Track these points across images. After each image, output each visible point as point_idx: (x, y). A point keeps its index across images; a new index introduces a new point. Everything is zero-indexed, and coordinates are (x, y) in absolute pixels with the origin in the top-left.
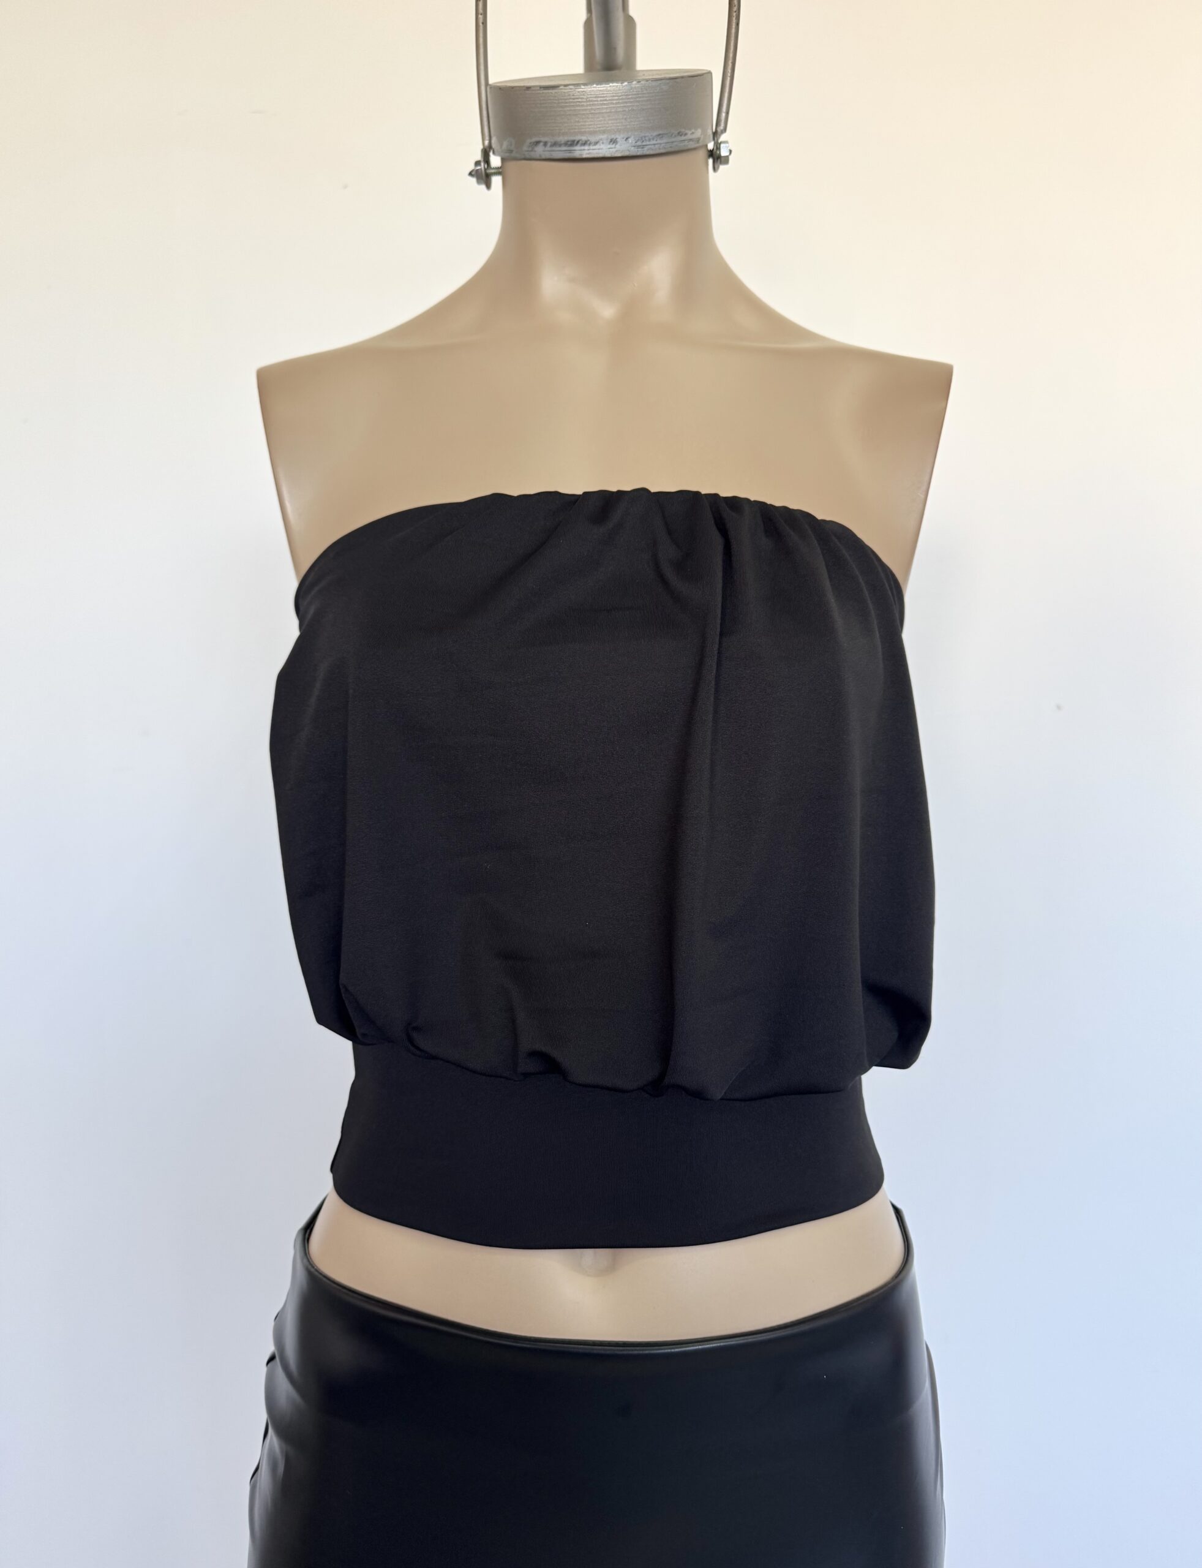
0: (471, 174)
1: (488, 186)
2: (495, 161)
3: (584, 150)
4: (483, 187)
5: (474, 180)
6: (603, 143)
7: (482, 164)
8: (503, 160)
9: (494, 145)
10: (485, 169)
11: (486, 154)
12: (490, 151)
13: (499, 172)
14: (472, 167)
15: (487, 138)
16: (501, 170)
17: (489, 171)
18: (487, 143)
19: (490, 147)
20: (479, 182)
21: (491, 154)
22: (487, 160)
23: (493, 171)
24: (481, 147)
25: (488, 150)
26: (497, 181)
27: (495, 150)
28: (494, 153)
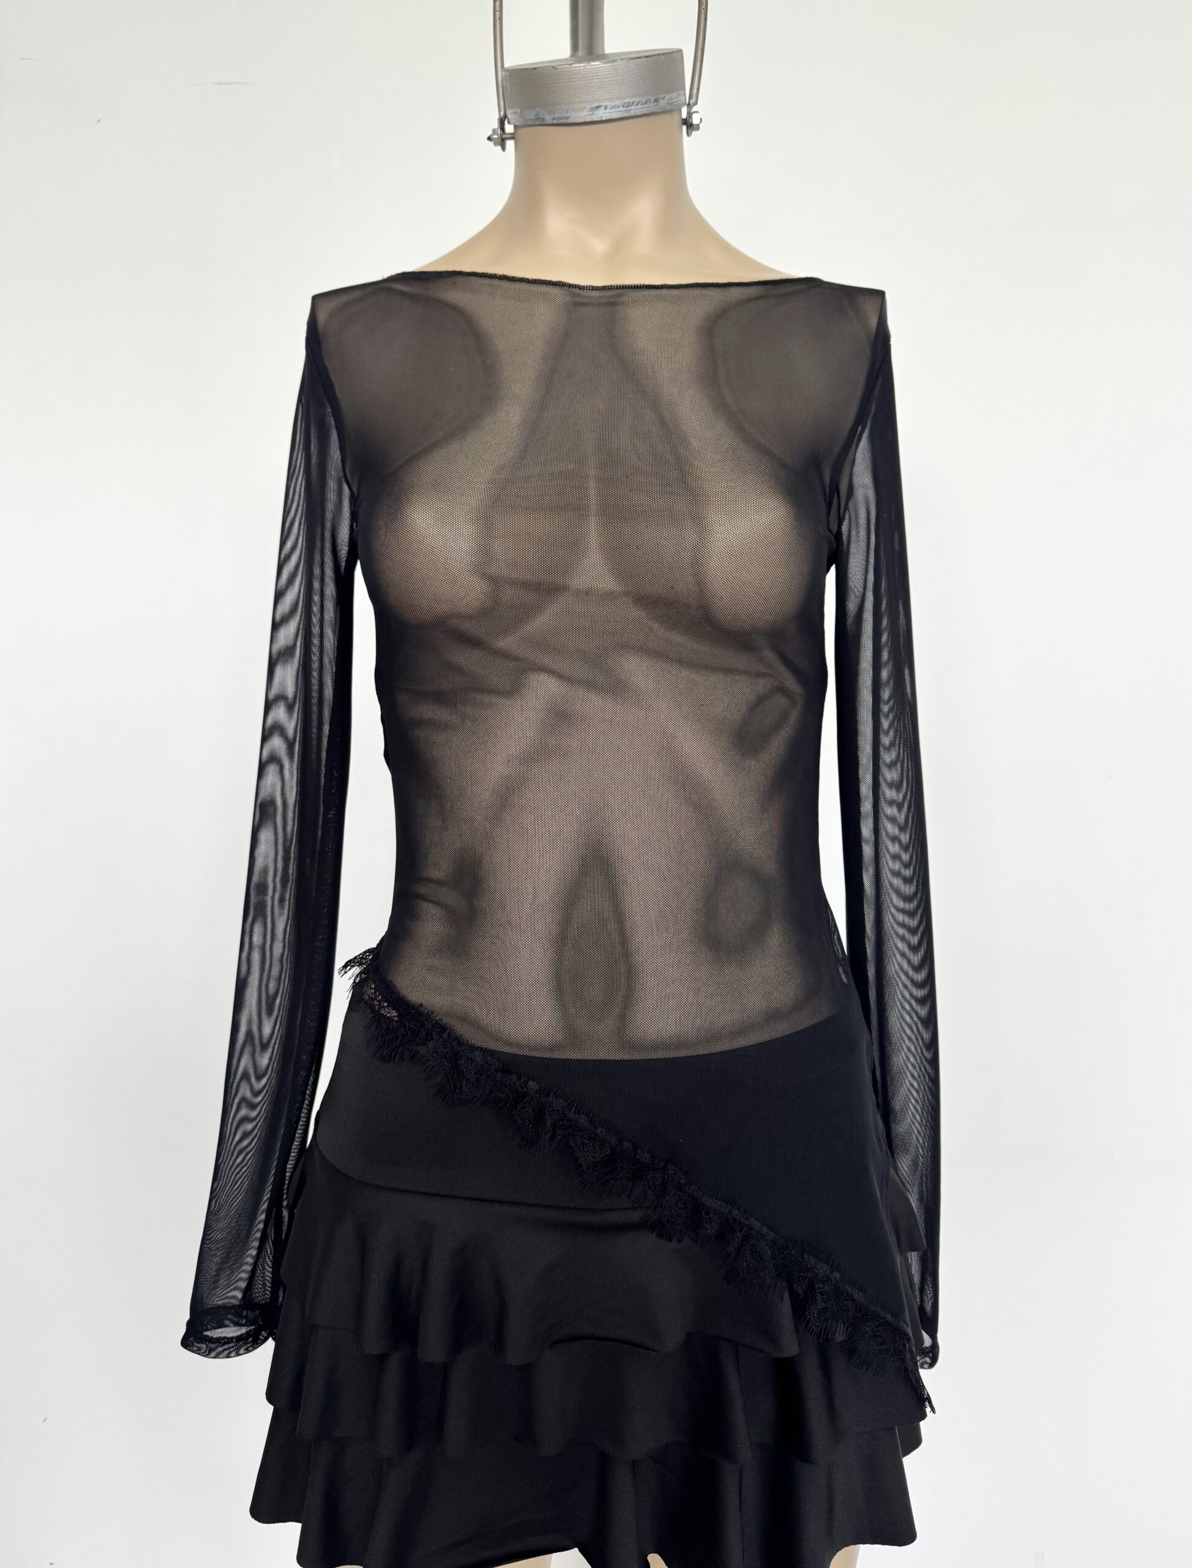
0: (489, 139)
1: (504, 149)
2: (509, 128)
3: (638, 109)
4: (499, 148)
5: (491, 144)
6: (650, 102)
7: (499, 130)
8: (516, 127)
9: (509, 115)
10: (501, 135)
11: (502, 122)
12: (505, 120)
13: (513, 137)
14: (490, 133)
15: (502, 109)
16: (513, 136)
17: (504, 136)
18: (502, 113)
19: (505, 116)
20: (495, 144)
21: (506, 122)
22: (503, 129)
23: (507, 136)
24: (498, 117)
25: (503, 119)
26: (510, 144)
27: (510, 120)
28: (509, 123)
